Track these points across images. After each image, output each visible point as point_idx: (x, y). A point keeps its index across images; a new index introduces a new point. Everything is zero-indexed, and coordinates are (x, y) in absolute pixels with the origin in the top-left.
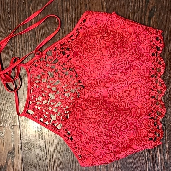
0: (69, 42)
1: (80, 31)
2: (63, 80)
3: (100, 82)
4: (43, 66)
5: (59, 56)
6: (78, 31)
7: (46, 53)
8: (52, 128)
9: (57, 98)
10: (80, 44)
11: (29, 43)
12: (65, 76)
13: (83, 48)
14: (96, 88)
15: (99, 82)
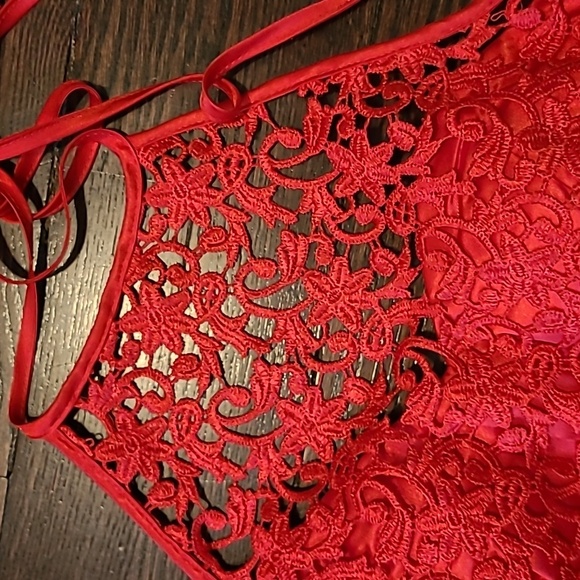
0: (430, 69)
1: (514, 18)
2: (327, 287)
3: (550, 365)
4: (233, 176)
5: (345, 143)
6: (503, 20)
7: (266, 104)
8: (191, 554)
9: (262, 386)
10: (497, 103)
11: (180, 18)
12: (345, 270)
13: (511, 130)
14: (517, 399)
15: (543, 364)
